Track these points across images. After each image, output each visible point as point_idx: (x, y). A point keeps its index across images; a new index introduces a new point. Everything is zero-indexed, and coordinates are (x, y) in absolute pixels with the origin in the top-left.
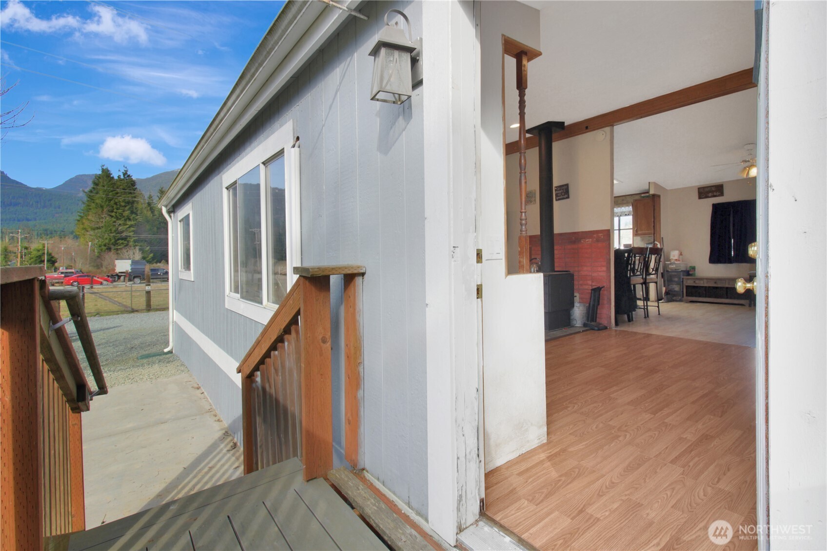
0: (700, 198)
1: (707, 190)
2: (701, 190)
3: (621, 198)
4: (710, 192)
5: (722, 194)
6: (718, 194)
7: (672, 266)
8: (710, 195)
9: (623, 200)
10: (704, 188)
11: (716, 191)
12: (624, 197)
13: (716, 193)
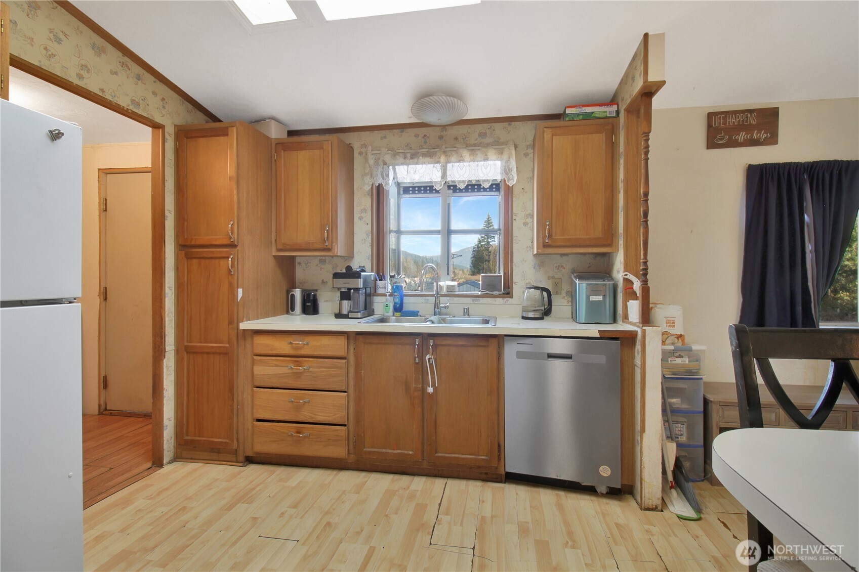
0: (712, 144)
1: (732, 121)
2: (718, 121)
3: (479, 128)
4: (742, 127)
5: (773, 139)
6: (763, 135)
7: (679, 361)
8: (742, 136)
9: (482, 135)
10: (726, 114)
11: (758, 127)
12: (486, 126)
13: (759, 132)
